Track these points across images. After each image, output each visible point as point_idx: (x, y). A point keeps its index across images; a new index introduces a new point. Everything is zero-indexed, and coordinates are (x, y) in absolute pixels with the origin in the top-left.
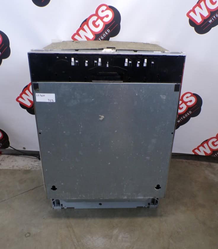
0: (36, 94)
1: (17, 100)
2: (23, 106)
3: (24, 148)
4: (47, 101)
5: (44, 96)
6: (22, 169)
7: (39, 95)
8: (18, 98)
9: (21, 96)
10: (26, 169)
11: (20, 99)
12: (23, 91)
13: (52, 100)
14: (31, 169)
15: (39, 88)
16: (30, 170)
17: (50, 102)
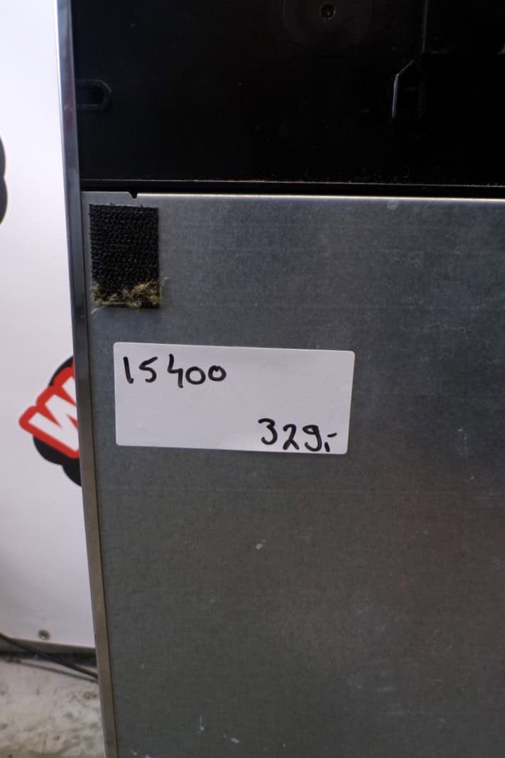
0: (121, 349)
1: (25, 422)
2: (49, 449)
3: (44, 634)
4: (252, 441)
5: (217, 373)
6: (21, 747)
7: (160, 366)
8: (30, 413)
9: (41, 407)
10: (40, 749)
11: (38, 421)
12: (52, 383)
13: (314, 430)
14: (67, 746)
15: (164, 277)
16: (60, 752)
17: (277, 448)
